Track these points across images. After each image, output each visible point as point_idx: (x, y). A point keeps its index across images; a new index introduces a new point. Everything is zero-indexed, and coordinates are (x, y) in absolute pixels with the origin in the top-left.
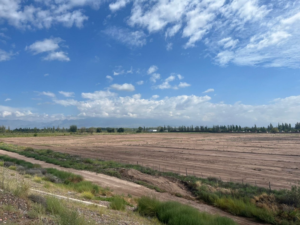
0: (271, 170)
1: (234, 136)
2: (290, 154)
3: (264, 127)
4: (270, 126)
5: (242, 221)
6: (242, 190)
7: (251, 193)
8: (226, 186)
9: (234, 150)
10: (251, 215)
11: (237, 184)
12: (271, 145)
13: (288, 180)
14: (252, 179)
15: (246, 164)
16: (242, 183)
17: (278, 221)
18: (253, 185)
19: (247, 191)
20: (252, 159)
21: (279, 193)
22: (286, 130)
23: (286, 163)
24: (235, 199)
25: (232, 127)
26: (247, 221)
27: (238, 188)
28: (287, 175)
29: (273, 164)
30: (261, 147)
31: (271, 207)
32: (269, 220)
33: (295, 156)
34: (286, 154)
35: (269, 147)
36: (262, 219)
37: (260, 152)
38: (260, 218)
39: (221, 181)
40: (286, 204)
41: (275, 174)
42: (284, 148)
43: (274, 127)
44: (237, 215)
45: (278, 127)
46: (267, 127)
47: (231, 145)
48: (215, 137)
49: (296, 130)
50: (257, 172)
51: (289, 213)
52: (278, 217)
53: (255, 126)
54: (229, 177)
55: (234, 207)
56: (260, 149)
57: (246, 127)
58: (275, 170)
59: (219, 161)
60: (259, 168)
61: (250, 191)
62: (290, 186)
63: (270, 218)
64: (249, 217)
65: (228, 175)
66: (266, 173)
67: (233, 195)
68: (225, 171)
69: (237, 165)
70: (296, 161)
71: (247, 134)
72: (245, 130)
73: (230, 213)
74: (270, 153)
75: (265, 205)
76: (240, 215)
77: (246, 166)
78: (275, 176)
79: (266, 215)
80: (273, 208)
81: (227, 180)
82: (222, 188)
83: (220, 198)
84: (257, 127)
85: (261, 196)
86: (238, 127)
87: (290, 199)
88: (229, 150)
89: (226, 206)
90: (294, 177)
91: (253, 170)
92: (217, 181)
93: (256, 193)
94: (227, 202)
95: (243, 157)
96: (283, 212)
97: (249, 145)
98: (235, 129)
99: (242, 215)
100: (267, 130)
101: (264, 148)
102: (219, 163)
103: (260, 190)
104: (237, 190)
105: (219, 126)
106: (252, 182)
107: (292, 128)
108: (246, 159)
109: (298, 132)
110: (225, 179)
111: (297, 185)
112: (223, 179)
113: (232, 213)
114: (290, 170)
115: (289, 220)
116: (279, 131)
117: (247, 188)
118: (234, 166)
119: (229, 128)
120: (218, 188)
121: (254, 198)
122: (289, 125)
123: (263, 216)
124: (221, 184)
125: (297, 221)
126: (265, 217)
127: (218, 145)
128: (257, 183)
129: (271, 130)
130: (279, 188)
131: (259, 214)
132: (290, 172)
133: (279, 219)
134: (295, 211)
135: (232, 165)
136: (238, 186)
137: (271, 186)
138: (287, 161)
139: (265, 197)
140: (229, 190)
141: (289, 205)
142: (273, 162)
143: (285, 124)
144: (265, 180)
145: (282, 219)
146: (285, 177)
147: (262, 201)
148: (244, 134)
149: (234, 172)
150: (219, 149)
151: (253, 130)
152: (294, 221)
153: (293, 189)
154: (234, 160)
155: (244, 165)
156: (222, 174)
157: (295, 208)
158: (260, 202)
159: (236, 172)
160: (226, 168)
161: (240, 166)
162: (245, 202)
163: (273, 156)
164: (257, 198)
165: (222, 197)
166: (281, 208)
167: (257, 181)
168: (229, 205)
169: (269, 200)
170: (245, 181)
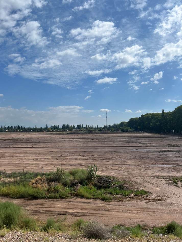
0: (44, 159)
1: (19, 134)
2: (57, 146)
3: (42, 128)
4: (46, 127)
5: (21, 202)
6: (22, 177)
7: (29, 178)
8: (10, 176)
9: (19, 146)
10: (28, 195)
11: (19, 173)
12: (46, 141)
13: (55, 165)
14: (31, 167)
15: (27, 156)
16: (23, 172)
17: (47, 195)
18: (31, 172)
19: (26, 177)
20: (32, 152)
21: (49, 175)
22: (56, 129)
23: (55, 153)
24: (17, 186)
25: (18, 127)
26: (25, 200)
27: (19, 176)
28: (55, 161)
29: (47, 154)
30: (39, 142)
31: (43, 185)
32: (41, 195)
33: (61, 147)
34: (55, 146)
35: (45, 142)
36: (36, 196)
37: (38, 146)
38: (35, 196)
39: (6, 173)
40: (52, 182)
41: (48, 161)
42: (54, 142)
43: (48, 127)
44: (17, 198)
45: (51, 127)
46: (44, 128)
47: (16, 142)
48: (2, 136)
49: (62, 129)
50: (35, 162)
51: (55, 187)
52: (48, 192)
53: (36, 126)
54: (13, 169)
55: (15, 192)
56: (38, 144)
57: (29, 128)
58: (47, 159)
59: (5, 156)
60: (37, 158)
61: (29, 177)
62: (56, 169)
63: (42, 194)
64: (27, 197)
65: (12, 167)
66: (41, 161)
67: (14, 183)
68: (9, 164)
69: (20, 157)
70: (61, 151)
71: (29, 133)
72: (28, 130)
73: (12, 197)
74: (45, 146)
75: (39, 185)
76: (20, 197)
77: (27, 158)
78: (47, 163)
79: (39, 192)
80: (45, 187)
81: (11, 171)
82: (6, 179)
83: (3, 187)
84: (37, 127)
85: (36, 179)
86: (23, 127)
87: (55, 178)
88: (14, 146)
89: (9, 193)
90: (59, 162)
91: (32, 160)
92: (2, 173)
93: (33, 177)
94: (10, 189)
95: (25, 151)
96: (50, 188)
97: (30, 142)
98: (20, 129)
99: (21, 197)
100: (44, 129)
101: (41, 143)
102: (5, 158)
103: (36, 175)
104: (18, 178)
105: (7, 127)
106: (31, 169)
107: (60, 128)
108: (27, 152)
109: (63, 131)
110: (9, 170)
111: (60, 167)
112: (8, 171)
113: (13, 197)
114: (57, 157)
115: (54, 192)
116: (51, 131)
117: (27, 175)
118: (18, 159)
119: (15, 128)
120: (2, 179)
121: (31, 182)
122: (58, 126)
123: (37, 193)
124: (5, 175)
125: (59, 192)
126: (38, 194)
127: (5, 143)
128: (35, 170)
129: (47, 129)
130: (49, 171)
131: (34, 193)
132: (57, 159)
133: (48, 193)
134: (58, 185)
135: (16, 158)
136: (19, 175)
137: (44, 171)
138: (56, 151)
139: (39, 179)
140: (12, 179)
141: (55, 182)
142: (47, 153)
143: (56, 126)
144: (40, 166)
145: (50, 193)
146: (54, 163)
147: (37, 183)
148: (28, 133)
149: (17, 163)
150: (5, 146)
151: (34, 130)
152: (58, 192)
153: (58, 170)
154: (18, 154)
155: (25, 158)
156: (7, 166)
157: (58, 184)
158: (36, 183)
159: (19, 164)
160: (11, 161)
161: (22, 158)
162: (24, 186)
163: (47, 148)
164: (33, 181)
165: (5, 186)
166: (49, 185)
167: (35, 168)
168: (11, 192)
169: (42, 181)
170: (26, 169)
